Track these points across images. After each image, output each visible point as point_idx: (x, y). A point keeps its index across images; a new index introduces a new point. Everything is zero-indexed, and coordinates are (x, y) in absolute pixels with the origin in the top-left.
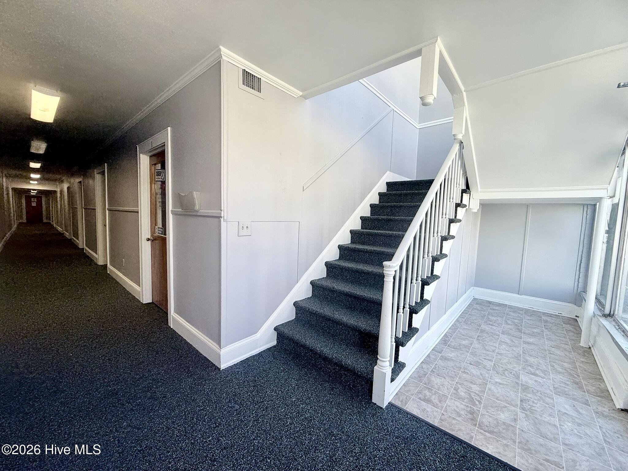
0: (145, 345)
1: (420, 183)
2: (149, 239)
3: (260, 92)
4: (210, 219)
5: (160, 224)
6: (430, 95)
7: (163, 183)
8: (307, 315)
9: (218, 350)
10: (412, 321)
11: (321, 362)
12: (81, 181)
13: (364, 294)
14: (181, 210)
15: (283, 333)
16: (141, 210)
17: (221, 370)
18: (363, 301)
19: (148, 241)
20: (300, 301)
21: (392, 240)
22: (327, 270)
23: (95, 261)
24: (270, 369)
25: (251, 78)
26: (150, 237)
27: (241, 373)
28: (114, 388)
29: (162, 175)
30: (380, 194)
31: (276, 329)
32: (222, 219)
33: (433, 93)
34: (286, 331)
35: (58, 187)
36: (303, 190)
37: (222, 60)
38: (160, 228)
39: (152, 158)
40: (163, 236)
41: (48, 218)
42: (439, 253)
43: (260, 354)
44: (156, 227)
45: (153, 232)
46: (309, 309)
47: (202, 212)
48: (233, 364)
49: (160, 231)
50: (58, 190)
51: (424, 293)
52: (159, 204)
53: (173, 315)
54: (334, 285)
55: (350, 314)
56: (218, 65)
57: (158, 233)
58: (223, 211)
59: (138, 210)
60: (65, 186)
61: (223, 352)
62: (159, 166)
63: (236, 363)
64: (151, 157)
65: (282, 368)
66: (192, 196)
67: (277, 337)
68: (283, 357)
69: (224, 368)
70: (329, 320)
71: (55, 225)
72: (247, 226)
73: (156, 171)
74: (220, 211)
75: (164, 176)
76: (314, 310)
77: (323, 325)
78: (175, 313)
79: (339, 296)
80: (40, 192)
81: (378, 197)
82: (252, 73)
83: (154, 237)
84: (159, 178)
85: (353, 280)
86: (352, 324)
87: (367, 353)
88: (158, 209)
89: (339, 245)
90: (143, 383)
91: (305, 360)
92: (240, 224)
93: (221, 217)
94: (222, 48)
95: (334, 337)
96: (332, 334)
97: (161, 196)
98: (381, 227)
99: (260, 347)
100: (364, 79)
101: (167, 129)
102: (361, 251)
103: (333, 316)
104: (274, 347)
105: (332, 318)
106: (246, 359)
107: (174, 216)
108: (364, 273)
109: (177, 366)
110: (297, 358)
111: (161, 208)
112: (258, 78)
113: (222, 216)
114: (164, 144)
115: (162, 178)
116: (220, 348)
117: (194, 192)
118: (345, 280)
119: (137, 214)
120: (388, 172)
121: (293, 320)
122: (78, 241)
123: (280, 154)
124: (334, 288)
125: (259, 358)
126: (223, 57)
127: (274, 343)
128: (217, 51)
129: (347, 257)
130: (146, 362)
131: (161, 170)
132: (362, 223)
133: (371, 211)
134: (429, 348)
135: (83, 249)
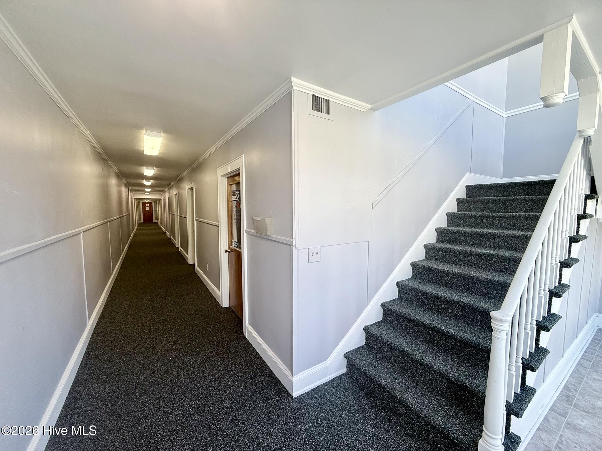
0: (225, 355)
1: (515, 186)
2: (226, 250)
3: (329, 114)
4: (282, 245)
5: (235, 239)
6: (560, 93)
7: (238, 202)
8: (379, 343)
9: (290, 377)
10: (525, 379)
11: (401, 407)
12: (177, 194)
13: (451, 330)
14: (254, 231)
15: (355, 363)
16: (220, 225)
17: (293, 398)
18: (449, 338)
19: (226, 252)
20: (371, 325)
21: (481, 261)
22: (399, 291)
23: (187, 261)
24: (343, 406)
25: (320, 101)
26: (227, 249)
27: (313, 405)
28: (202, 404)
29: (237, 195)
30: (458, 201)
31: (346, 356)
32: (294, 248)
33: (564, 91)
34: (357, 361)
35: (162, 196)
36: (373, 208)
37: (293, 90)
38: (235, 242)
39: (230, 180)
40: (238, 249)
41: (156, 219)
42: (557, 284)
43: (331, 383)
44: (232, 240)
45: (230, 244)
46: (382, 339)
47: (274, 236)
48: (304, 393)
49: (236, 244)
50: (162, 198)
51: (539, 340)
52: (234, 221)
53: (248, 327)
54: (410, 311)
55: (433, 353)
56: (289, 95)
57: (234, 246)
58: (294, 240)
59: (218, 224)
60: (167, 195)
61: (295, 379)
62: (234, 187)
63: (307, 391)
64: (228, 178)
65: (356, 407)
66: (265, 222)
67: (347, 364)
68: (355, 391)
69: (296, 396)
70: (408, 356)
71: (160, 225)
72: (317, 252)
73: (232, 191)
74: (291, 240)
75: (239, 196)
76: (388, 341)
77: (400, 359)
78: (249, 325)
79: (416, 326)
80: (152, 200)
81: (456, 204)
82: (321, 96)
83: (230, 249)
84: (234, 198)
85: (432, 306)
86: (439, 369)
87: (462, 410)
88: (234, 225)
89: (412, 263)
90: (225, 402)
91: (381, 399)
92: (310, 251)
93: (293, 246)
94: (293, 79)
95: (414, 377)
96: (411, 373)
97: (236, 213)
98: (463, 241)
99: (331, 374)
100: (451, 81)
101: (241, 156)
102: (441, 272)
103: (412, 352)
104: (344, 375)
105: (412, 356)
106: (316, 388)
107: (248, 235)
108: (448, 302)
109: (252, 385)
110: (371, 395)
111: (236, 224)
112: (327, 100)
113: (294, 244)
114: (239, 169)
115: (238, 198)
116: (293, 376)
117: (267, 218)
118: (424, 306)
119: (217, 227)
120: (468, 174)
121: (363, 346)
122: (175, 241)
123: (349, 173)
124: (410, 316)
125: (330, 388)
126: (294, 87)
127: (344, 370)
128: (288, 82)
129: (422, 276)
130: (227, 376)
131: (236, 191)
132: (437, 235)
133: (448, 221)
134: (545, 406)
135: (179, 247)
